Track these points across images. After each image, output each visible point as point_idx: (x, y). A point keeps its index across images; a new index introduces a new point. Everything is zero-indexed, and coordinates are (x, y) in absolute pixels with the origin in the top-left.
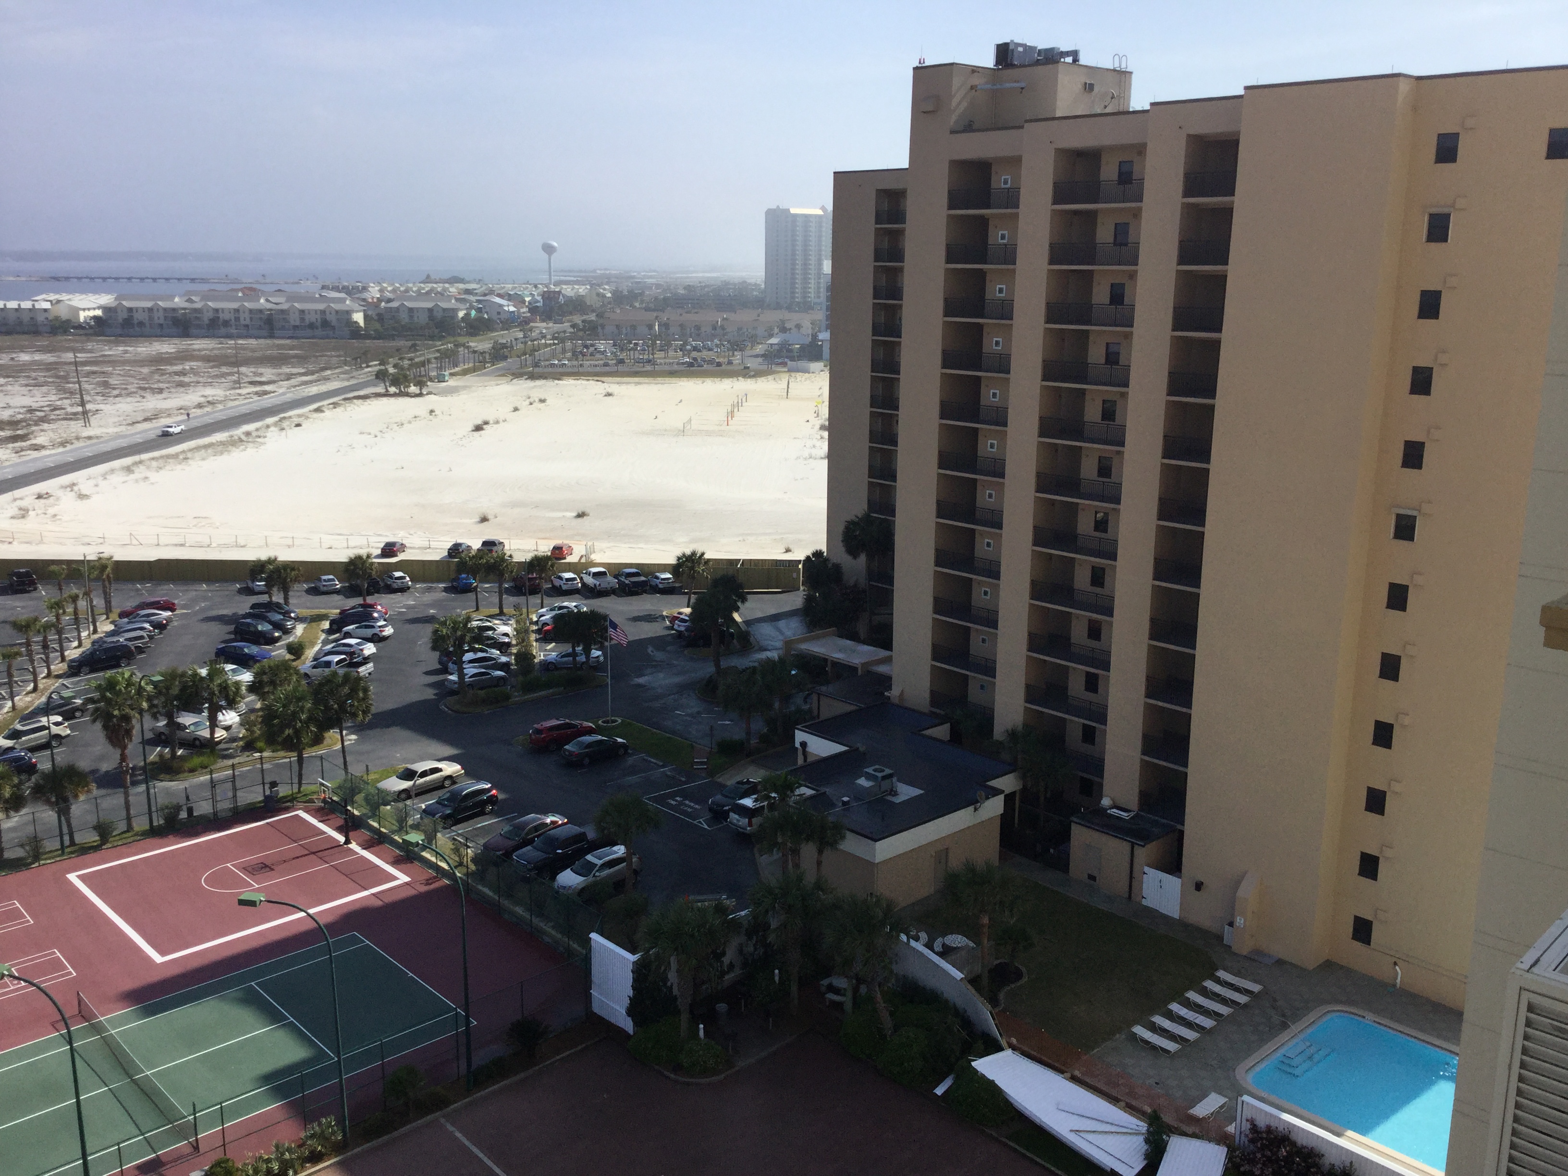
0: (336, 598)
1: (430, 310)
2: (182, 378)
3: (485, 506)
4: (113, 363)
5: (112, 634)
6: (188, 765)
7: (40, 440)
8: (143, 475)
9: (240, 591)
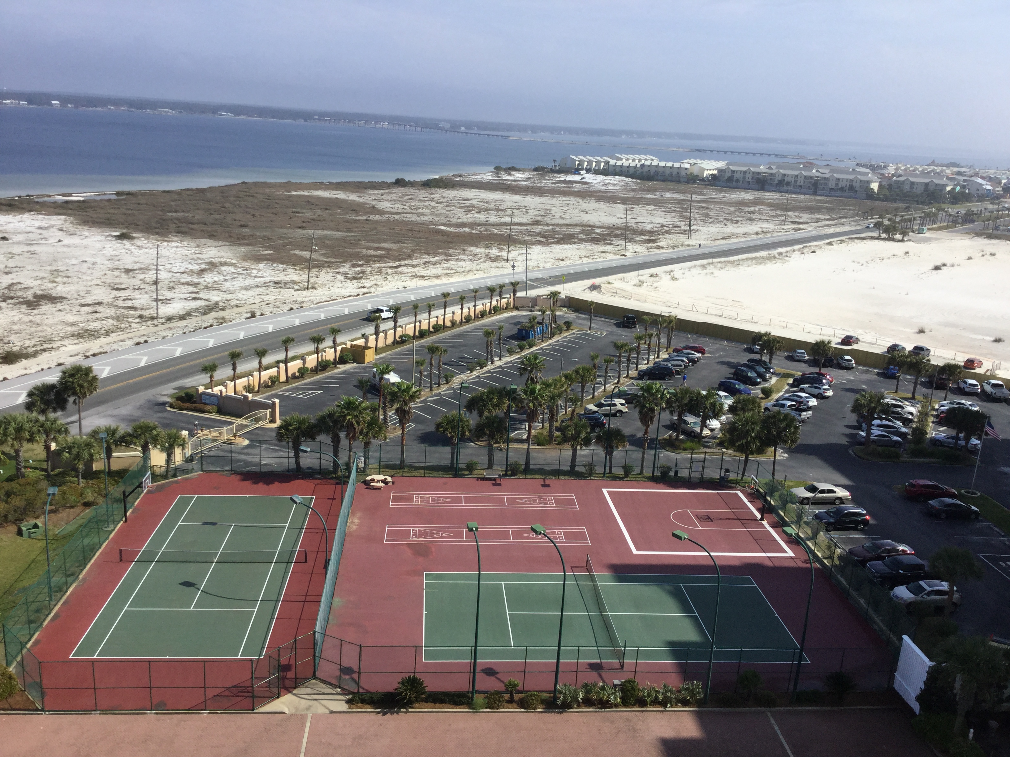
0: (803, 365)
1: (927, 185)
2: (752, 216)
3: (925, 322)
4: (715, 202)
5: (666, 360)
6: (684, 446)
7: (662, 243)
8: (711, 271)
9: (746, 350)
